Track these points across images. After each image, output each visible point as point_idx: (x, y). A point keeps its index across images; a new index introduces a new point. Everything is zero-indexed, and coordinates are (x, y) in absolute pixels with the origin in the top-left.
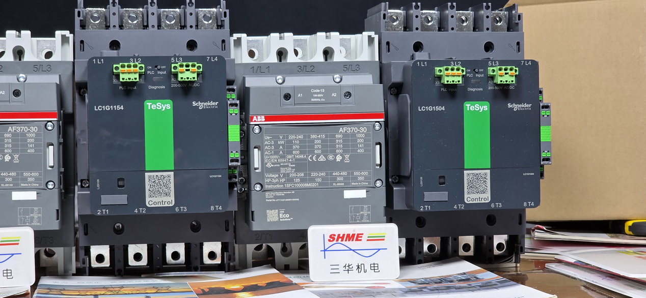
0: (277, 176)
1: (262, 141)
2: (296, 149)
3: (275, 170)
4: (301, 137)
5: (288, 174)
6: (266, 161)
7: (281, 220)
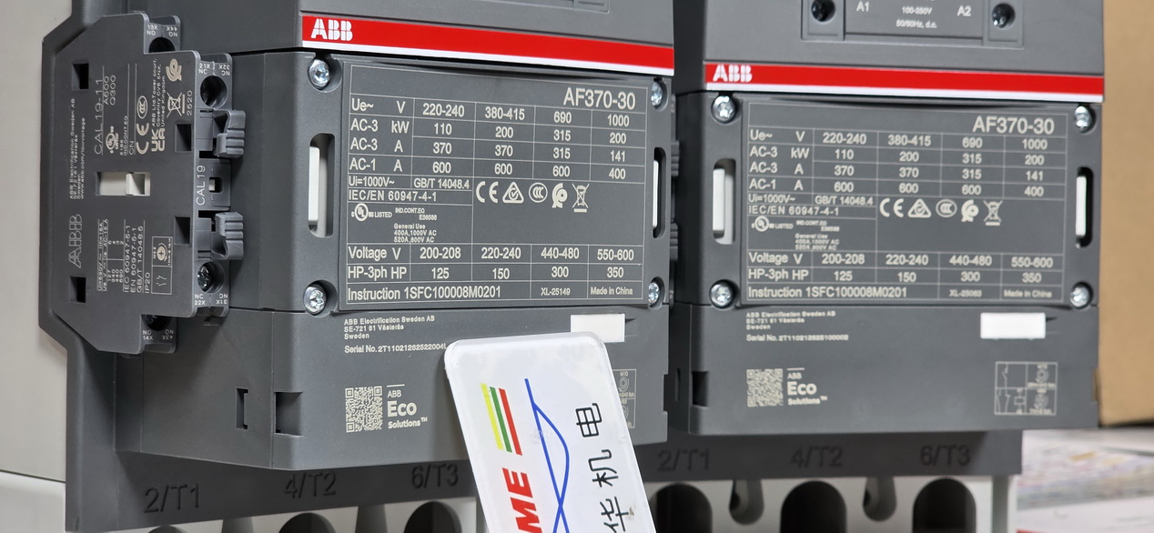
0: (785, 258)
1: (743, 144)
2: (845, 178)
3: (780, 240)
4: (860, 139)
5: (818, 256)
6: (752, 210)
7: (791, 402)
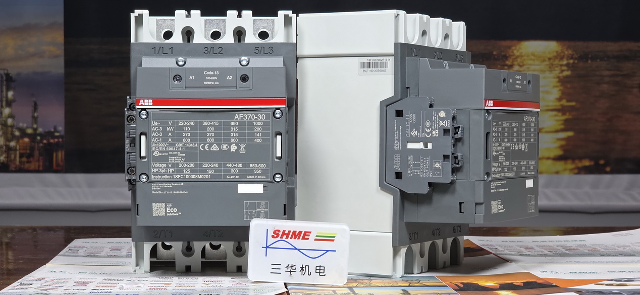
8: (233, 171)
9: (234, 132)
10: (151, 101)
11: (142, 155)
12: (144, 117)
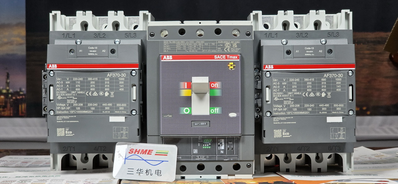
8: (106, 108)
9: (107, 84)
10: (56, 65)
11: (51, 99)
12: (52, 75)
